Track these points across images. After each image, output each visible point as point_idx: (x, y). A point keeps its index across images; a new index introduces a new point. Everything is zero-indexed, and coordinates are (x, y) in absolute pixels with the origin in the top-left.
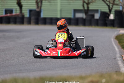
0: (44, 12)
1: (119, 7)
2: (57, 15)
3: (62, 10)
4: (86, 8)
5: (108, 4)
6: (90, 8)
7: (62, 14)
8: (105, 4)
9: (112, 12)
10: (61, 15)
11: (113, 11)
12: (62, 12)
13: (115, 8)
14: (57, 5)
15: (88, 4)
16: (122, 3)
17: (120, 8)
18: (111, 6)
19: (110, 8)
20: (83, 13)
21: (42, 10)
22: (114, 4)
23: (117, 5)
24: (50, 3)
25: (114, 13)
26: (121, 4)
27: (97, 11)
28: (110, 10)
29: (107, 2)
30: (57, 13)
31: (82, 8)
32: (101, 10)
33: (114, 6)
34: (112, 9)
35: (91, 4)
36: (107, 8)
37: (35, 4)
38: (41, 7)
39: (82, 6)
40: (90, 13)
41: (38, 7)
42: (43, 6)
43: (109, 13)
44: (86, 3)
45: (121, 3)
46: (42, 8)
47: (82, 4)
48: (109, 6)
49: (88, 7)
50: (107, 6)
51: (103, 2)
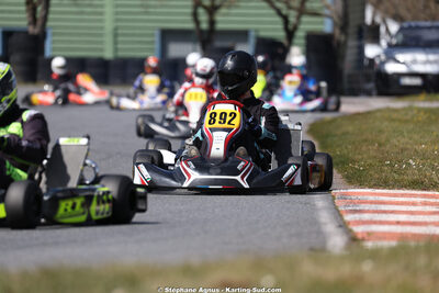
0: (56, 38)
1: (322, 23)
2: (101, 50)
3: (120, 31)
4: (204, 26)
5: (284, 12)
6: (220, 26)
7: (120, 46)
8: (272, 11)
9: (296, 41)
10: (116, 50)
11: (300, 34)
12: (120, 39)
13: (308, 25)
14: (101, 14)
15: (212, 10)
16: (333, 8)
17: (327, 26)
18: (292, 19)
19: (290, 27)
20: (194, 41)
21: (49, 32)
22: (302, 11)
23: (315, 14)
24: (77, 5)
25: (303, 41)
26: (327, 12)
27: (242, 35)
28: (290, 34)
29: (279, 5)
30: (101, 42)
31: (190, 25)
32: (257, 31)
33: (305, 19)
34: (295, 28)
35: (223, 10)
36: (280, 26)
37: (23, 8)
38: (45, 19)
39: (190, 18)
40: (218, 44)
41: (34, 21)
42: (51, 16)
43: (285, 42)
44: (205, 7)
45: (327, 7)
46: (49, 24)
47: (190, 10)
48: (285, 19)
49: (212, 23)
50: (278, 19)
51: (264, 4)
